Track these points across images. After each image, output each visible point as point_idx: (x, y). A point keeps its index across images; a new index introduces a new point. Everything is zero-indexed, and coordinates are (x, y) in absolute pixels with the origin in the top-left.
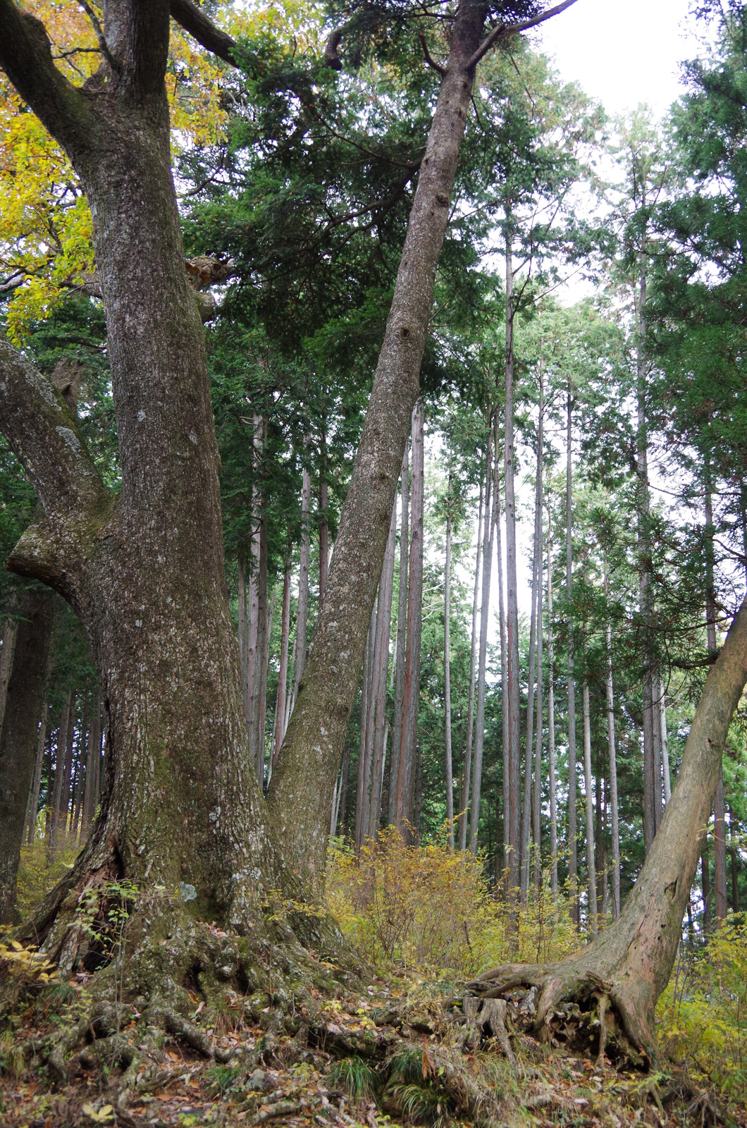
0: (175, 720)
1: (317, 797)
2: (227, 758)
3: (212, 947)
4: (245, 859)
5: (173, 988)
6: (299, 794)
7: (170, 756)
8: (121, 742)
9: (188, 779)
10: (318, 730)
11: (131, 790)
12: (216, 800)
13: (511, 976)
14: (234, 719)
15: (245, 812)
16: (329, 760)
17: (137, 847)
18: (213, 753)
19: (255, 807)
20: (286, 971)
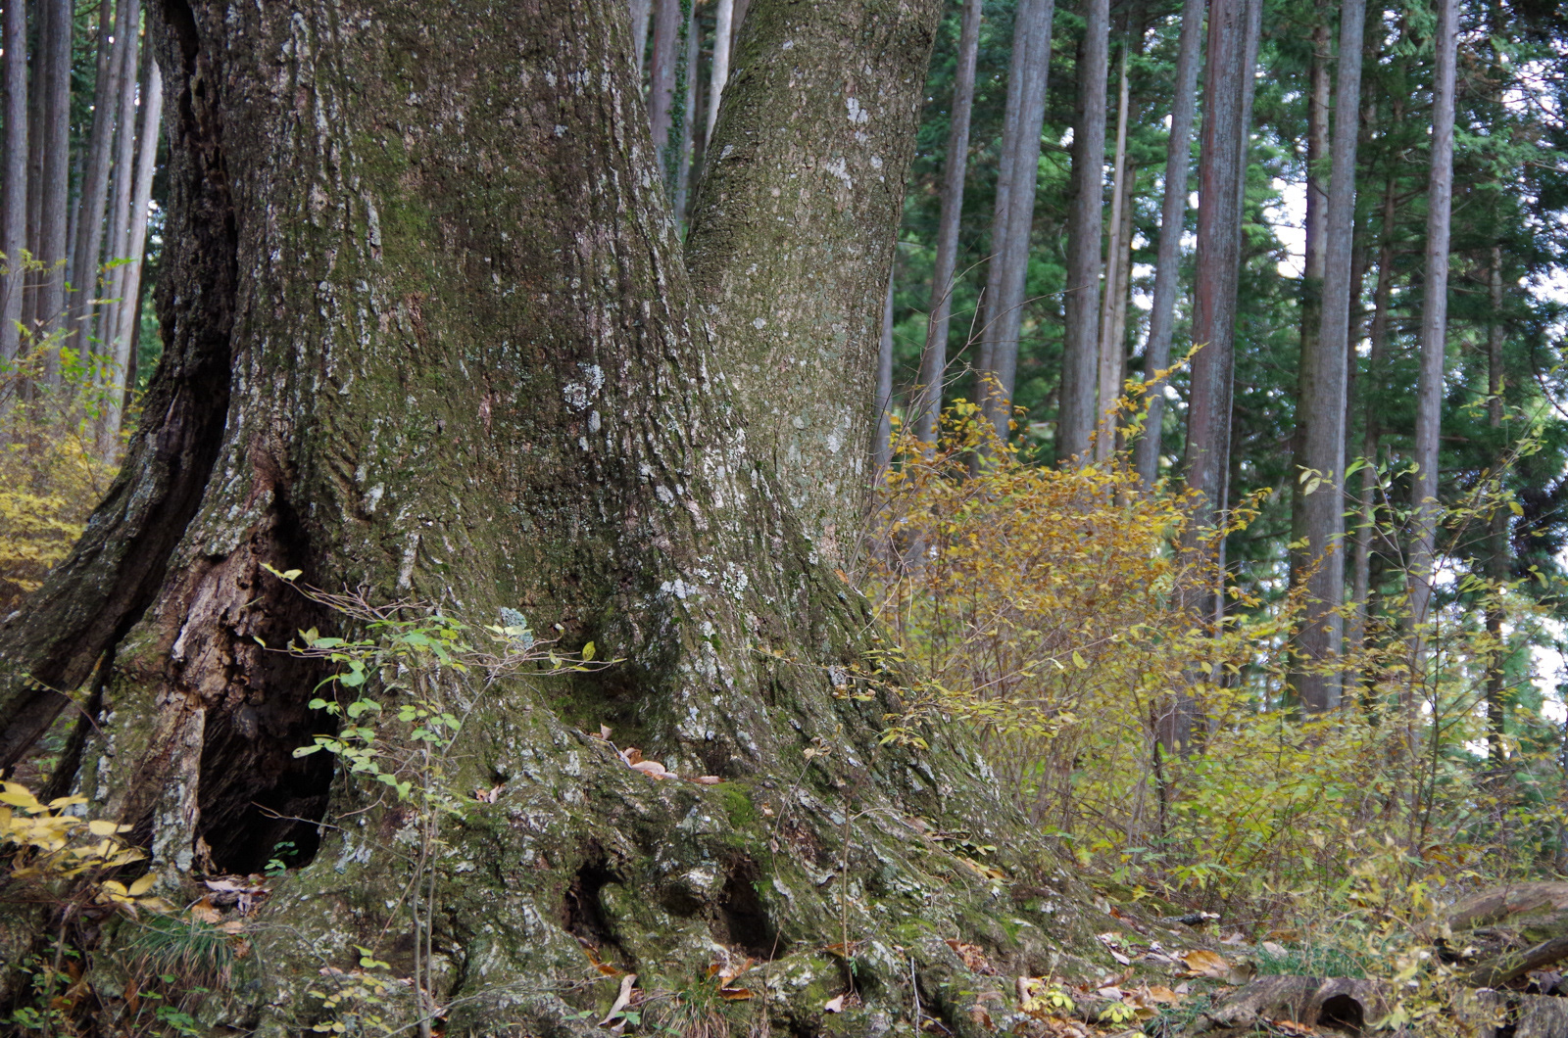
0: (432, 74)
1: (840, 329)
2: (612, 207)
3: (642, 808)
4: (696, 534)
5: (540, 933)
6: (785, 316)
7: (427, 192)
8: (257, 139)
9: (485, 270)
10: (840, 107)
11: (317, 303)
12: (584, 342)
13: (1549, 918)
14: (626, 77)
15: (684, 386)
16: (873, 209)
17: (358, 491)
18: (563, 188)
19: (713, 371)
20: (875, 888)
